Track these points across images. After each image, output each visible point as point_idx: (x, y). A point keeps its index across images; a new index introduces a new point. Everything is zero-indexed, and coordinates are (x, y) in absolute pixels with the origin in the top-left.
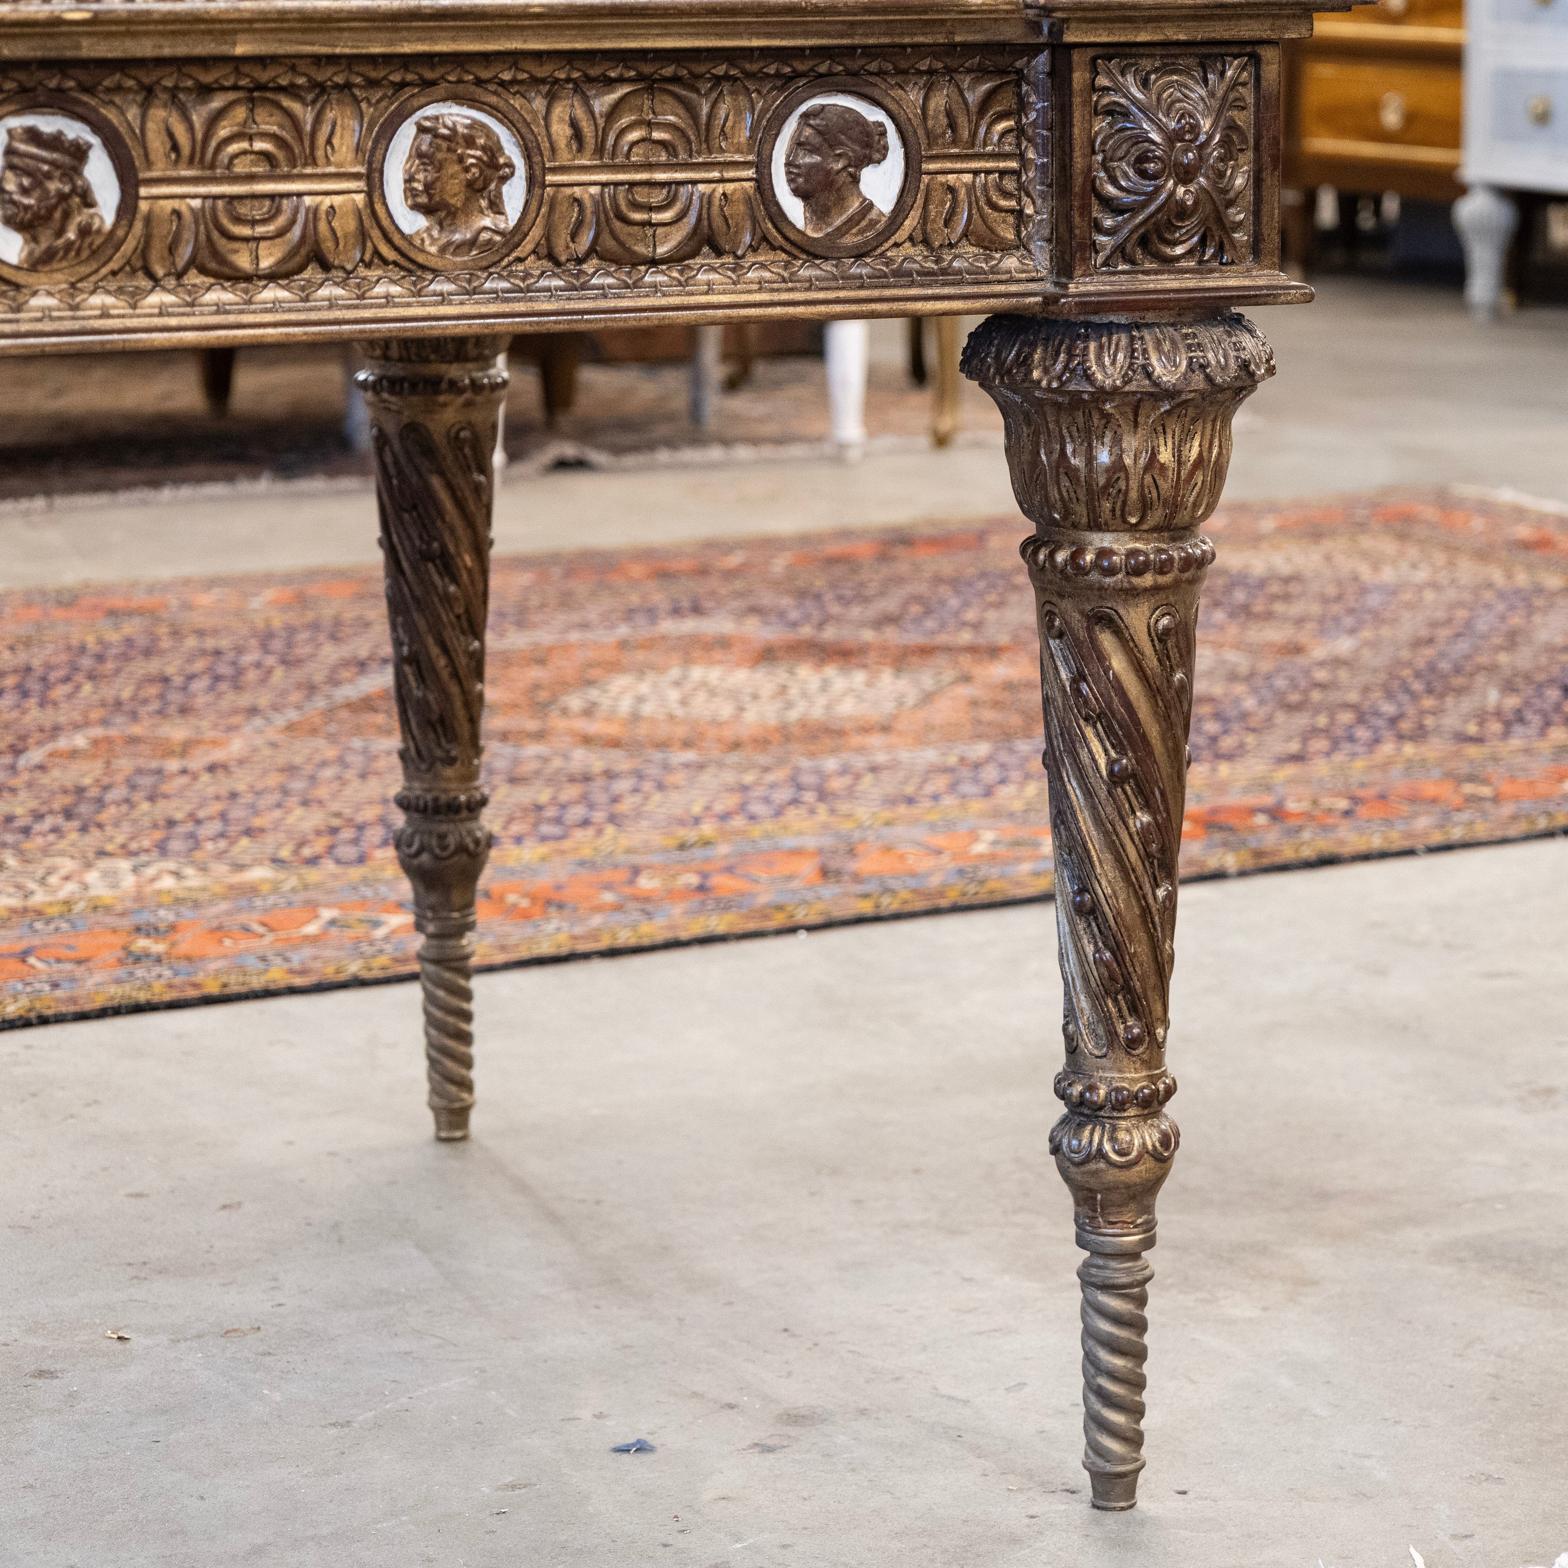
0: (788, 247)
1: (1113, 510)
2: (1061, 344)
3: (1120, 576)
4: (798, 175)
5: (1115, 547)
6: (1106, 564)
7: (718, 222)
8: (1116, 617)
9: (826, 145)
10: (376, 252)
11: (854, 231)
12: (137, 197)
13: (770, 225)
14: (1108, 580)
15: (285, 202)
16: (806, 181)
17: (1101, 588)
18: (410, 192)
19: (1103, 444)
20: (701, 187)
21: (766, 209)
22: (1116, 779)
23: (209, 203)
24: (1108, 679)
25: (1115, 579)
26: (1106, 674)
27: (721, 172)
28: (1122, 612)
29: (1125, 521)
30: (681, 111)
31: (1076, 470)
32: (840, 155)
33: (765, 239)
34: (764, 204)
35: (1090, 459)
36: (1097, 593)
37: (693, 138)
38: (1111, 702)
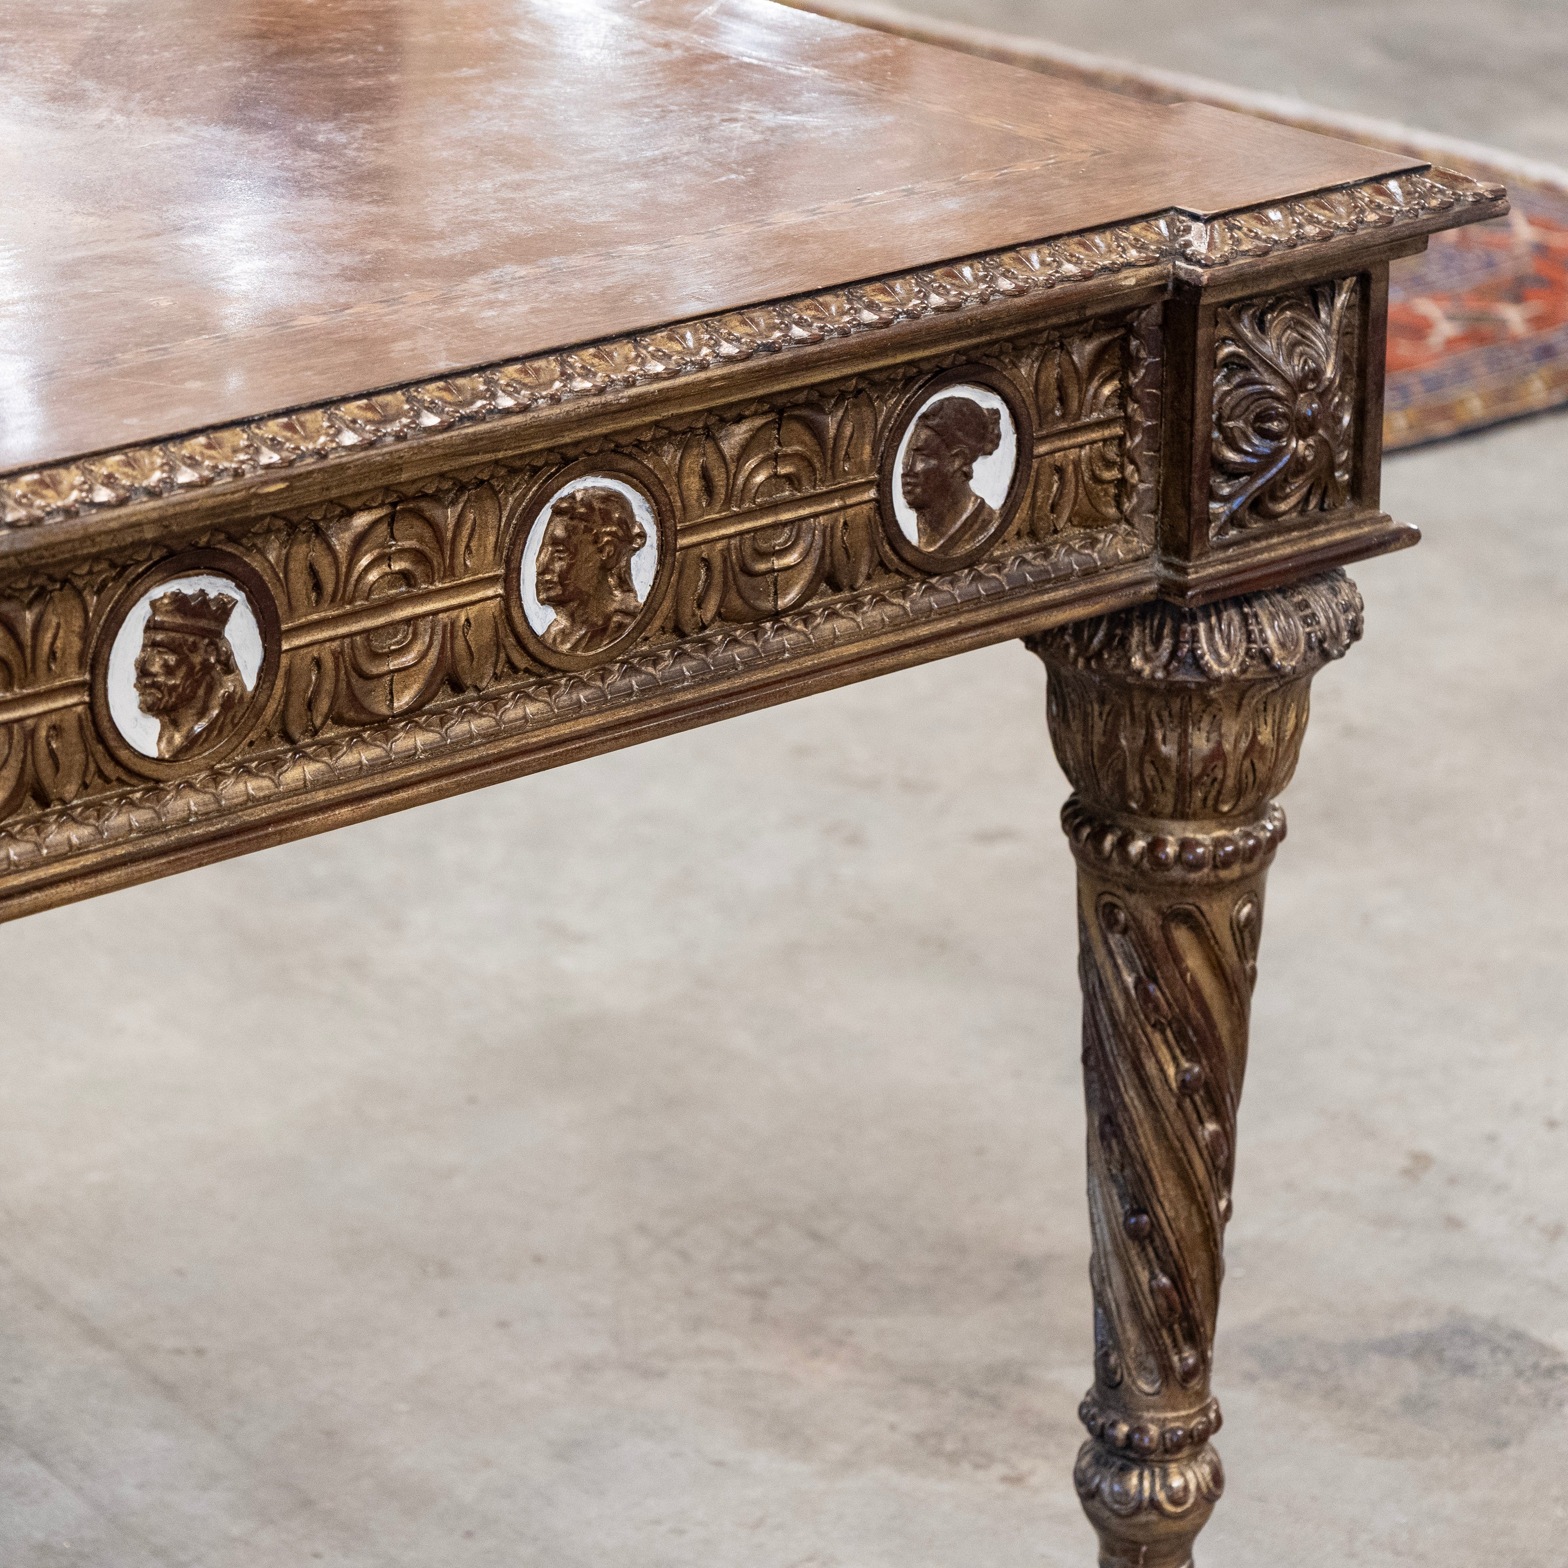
0: (903, 568)
1: (1205, 800)
2: (1162, 626)
3: (1206, 870)
4: (915, 485)
5: (1200, 837)
6: (1191, 857)
7: (840, 555)
8: (1197, 914)
9: (944, 447)
10: (509, 662)
11: (967, 537)
12: (280, 652)
13: (887, 548)
14: (1194, 876)
15: (421, 623)
16: (924, 491)
17: (1185, 884)
18: (542, 586)
19: (1199, 729)
20: (822, 519)
21: (885, 531)
22: (1186, 1088)
23: (347, 641)
24: (1185, 981)
25: (1200, 874)
26: (1183, 976)
27: (842, 499)
28: (1204, 907)
29: (1216, 809)
30: (807, 438)
31: (1166, 760)
32: (956, 455)
33: (882, 564)
34: (883, 526)
35: (1184, 747)
36: (1177, 889)
37: (818, 465)
38: (1187, 1007)
